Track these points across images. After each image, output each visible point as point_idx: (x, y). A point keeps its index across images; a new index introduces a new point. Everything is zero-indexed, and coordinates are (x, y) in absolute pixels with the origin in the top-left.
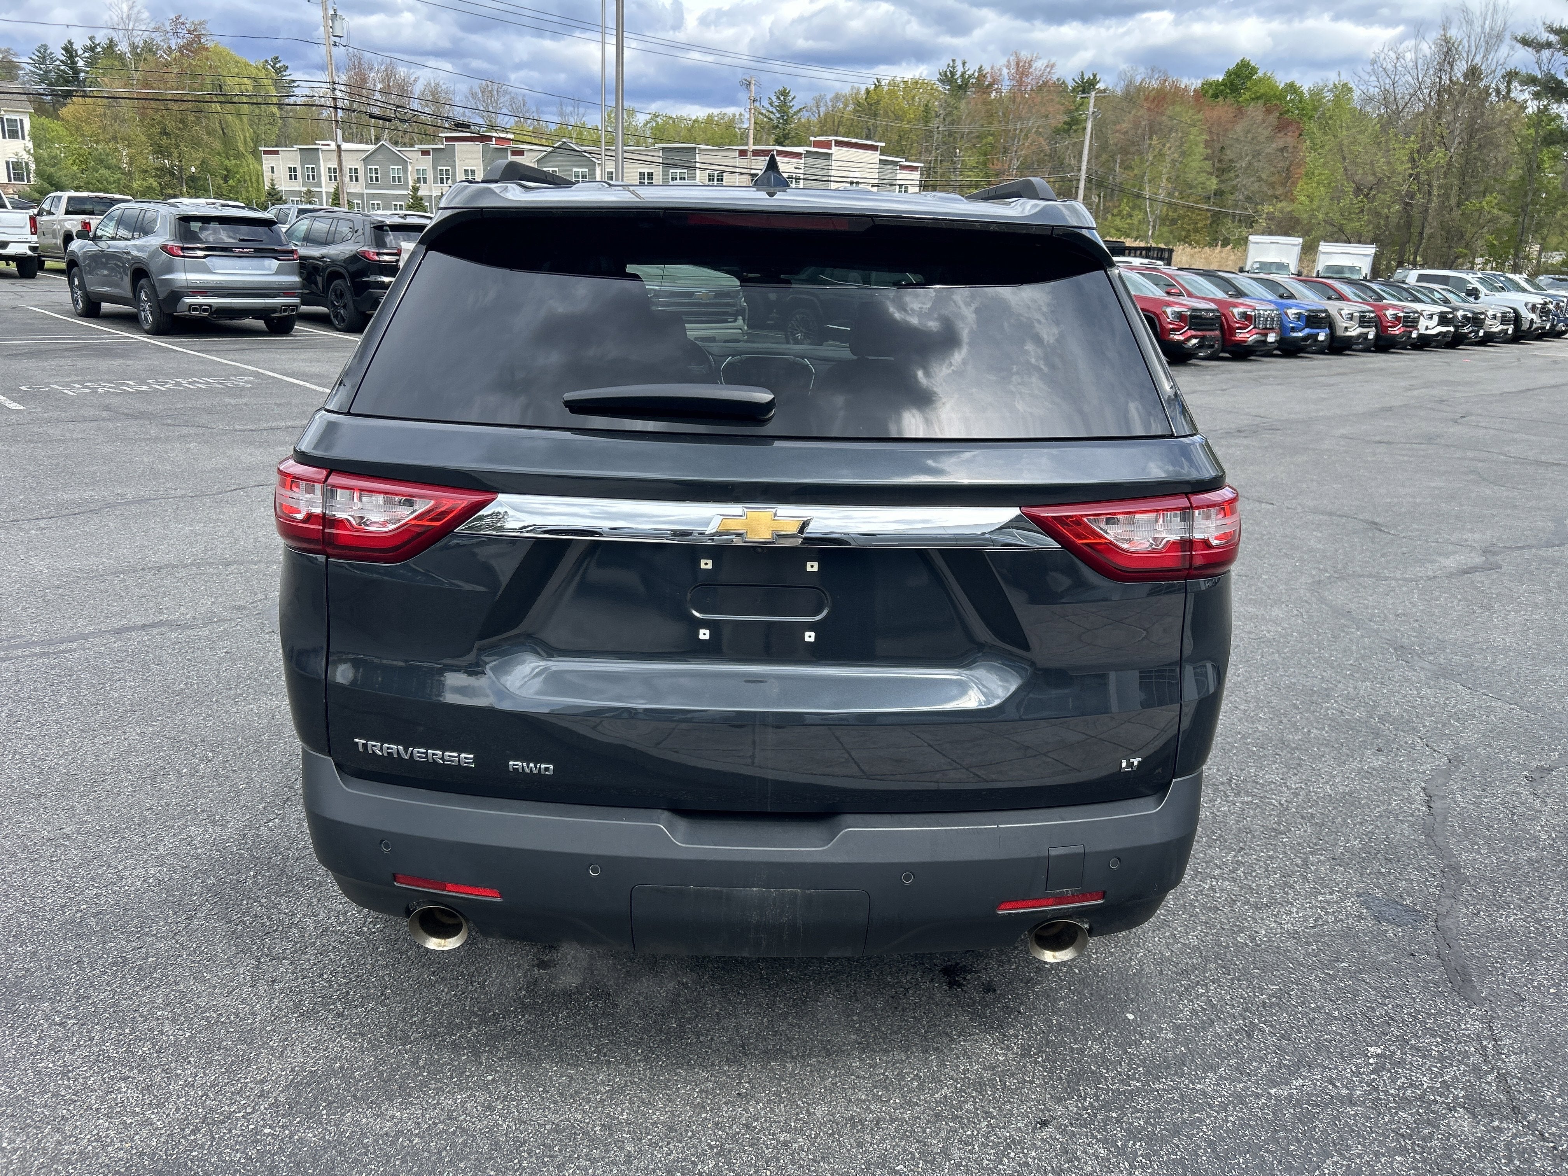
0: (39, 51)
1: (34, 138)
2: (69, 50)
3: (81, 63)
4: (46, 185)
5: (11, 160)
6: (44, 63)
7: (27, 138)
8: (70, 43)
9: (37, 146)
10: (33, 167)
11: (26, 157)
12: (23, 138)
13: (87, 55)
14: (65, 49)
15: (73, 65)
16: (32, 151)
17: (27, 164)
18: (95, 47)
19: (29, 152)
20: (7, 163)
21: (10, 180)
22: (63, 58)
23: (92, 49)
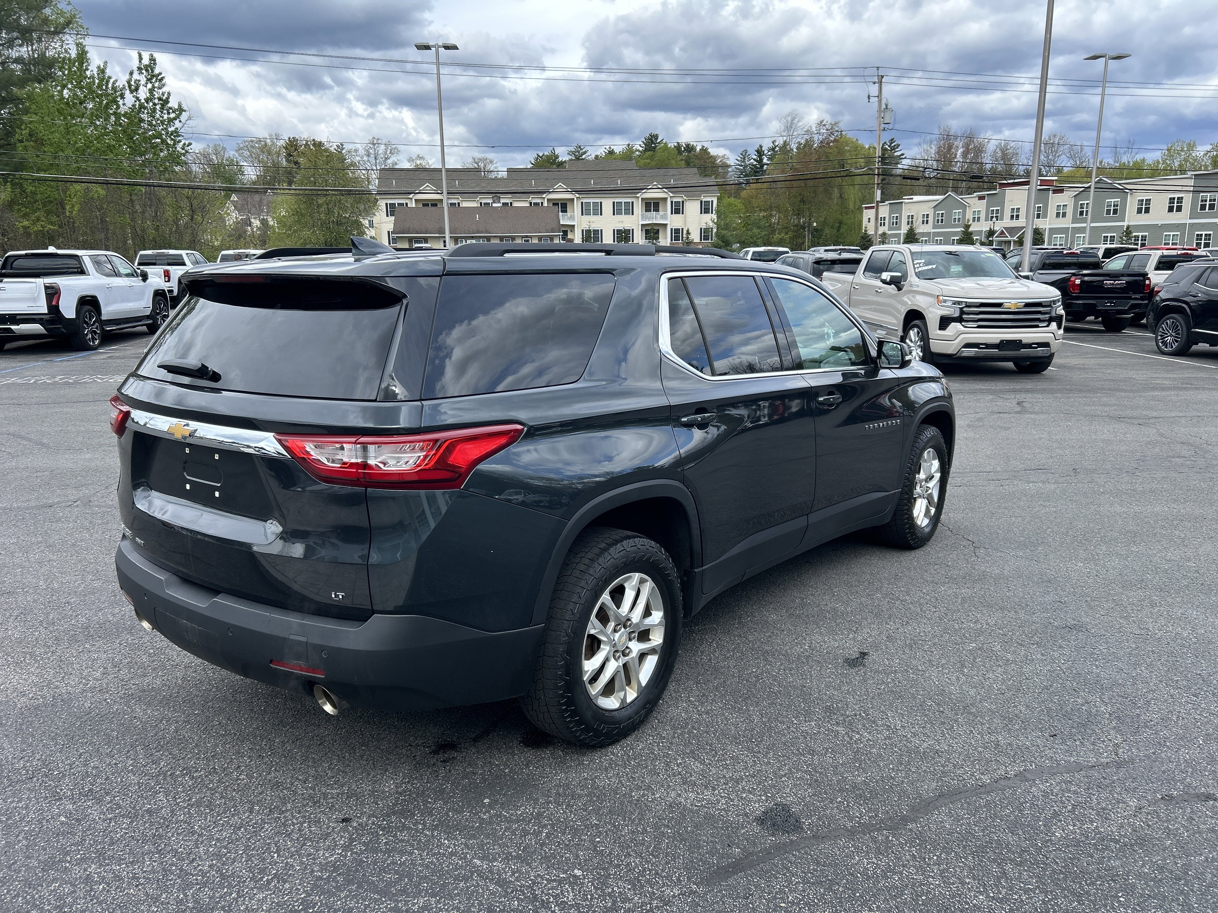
0: (742, 154)
1: (718, 212)
2: (760, 153)
3: (765, 160)
4: (720, 242)
5: (703, 227)
6: (744, 162)
7: (714, 212)
8: (761, 147)
9: (718, 217)
10: (715, 230)
11: (711, 224)
12: (712, 213)
13: (769, 153)
14: (757, 151)
15: (760, 161)
16: (716, 221)
17: (712, 229)
18: (775, 148)
19: (713, 221)
20: (701, 229)
21: (701, 240)
22: (755, 157)
23: (773, 149)
